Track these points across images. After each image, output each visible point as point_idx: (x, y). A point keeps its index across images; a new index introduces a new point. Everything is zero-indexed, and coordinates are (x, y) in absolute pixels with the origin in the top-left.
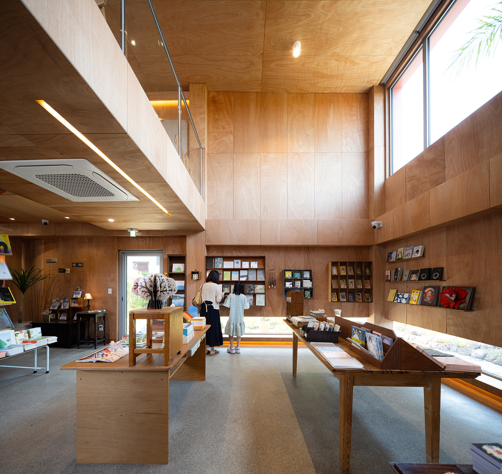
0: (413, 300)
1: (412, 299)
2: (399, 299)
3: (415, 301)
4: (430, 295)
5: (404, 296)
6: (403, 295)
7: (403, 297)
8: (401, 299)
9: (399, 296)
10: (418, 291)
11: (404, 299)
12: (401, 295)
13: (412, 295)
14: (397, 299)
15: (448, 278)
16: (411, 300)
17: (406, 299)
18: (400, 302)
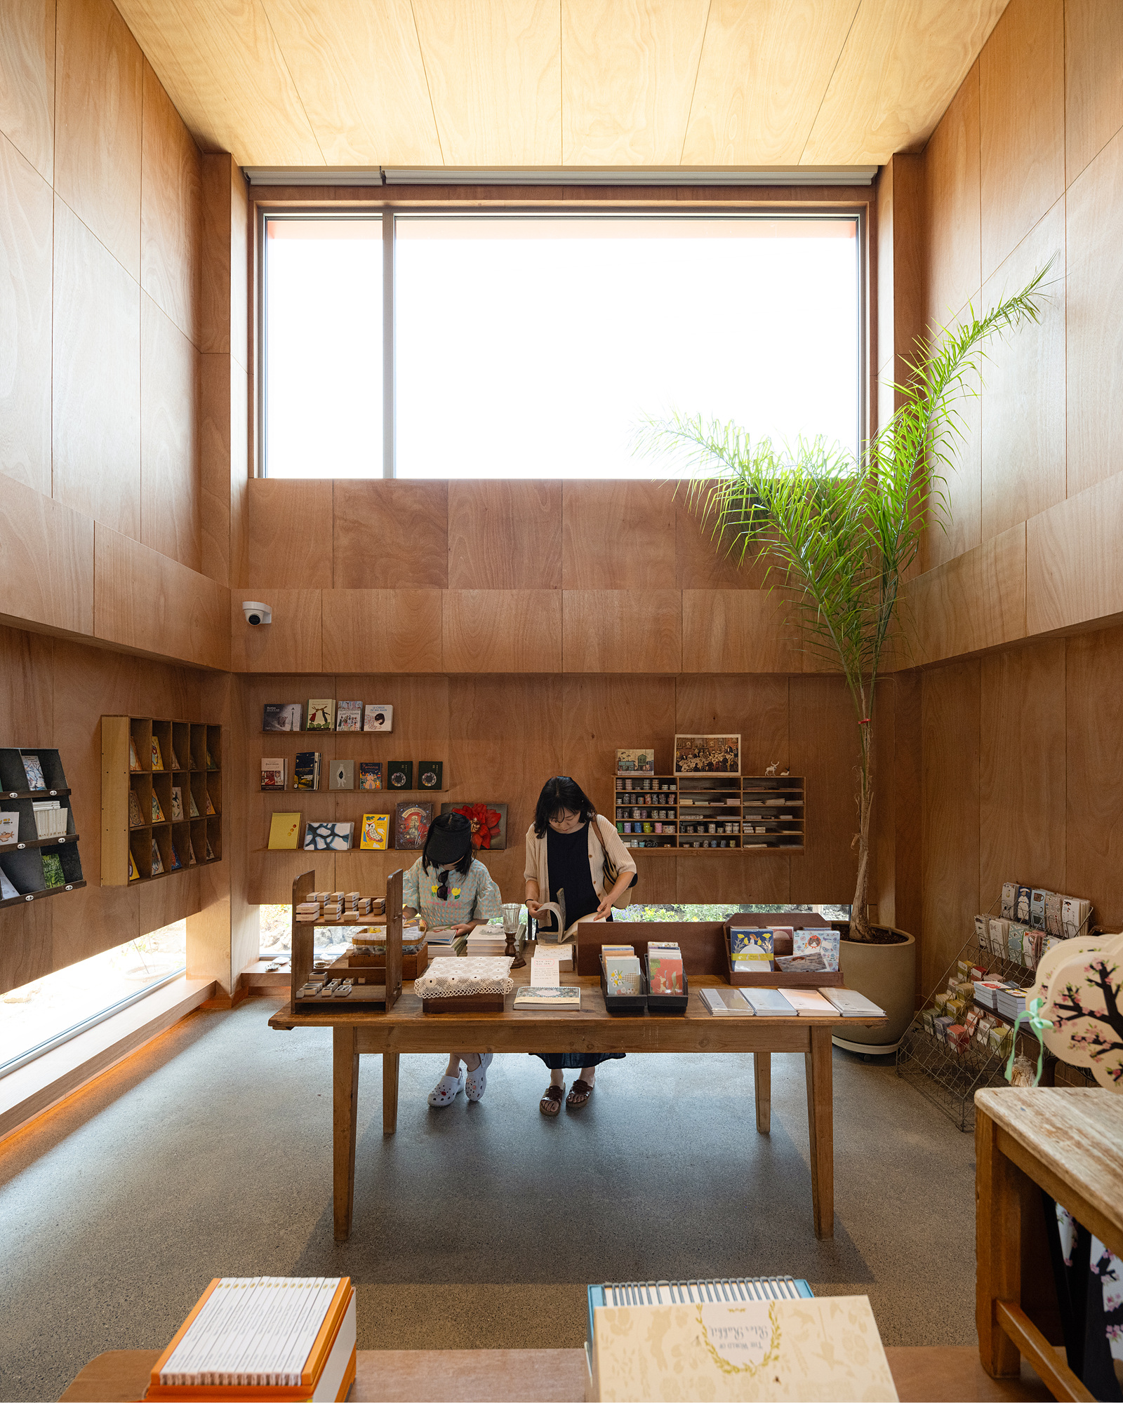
0: (371, 839)
1: (367, 838)
2: (318, 839)
3: (381, 840)
4: (417, 824)
5: (337, 831)
6: (332, 829)
7: (333, 834)
8: (329, 840)
9: (319, 831)
10: (382, 816)
11: (337, 838)
12: (326, 827)
13: (365, 828)
14: (314, 841)
15: (454, 785)
16: (365, 840)
17: (345, 838)
18: (328, 848)
